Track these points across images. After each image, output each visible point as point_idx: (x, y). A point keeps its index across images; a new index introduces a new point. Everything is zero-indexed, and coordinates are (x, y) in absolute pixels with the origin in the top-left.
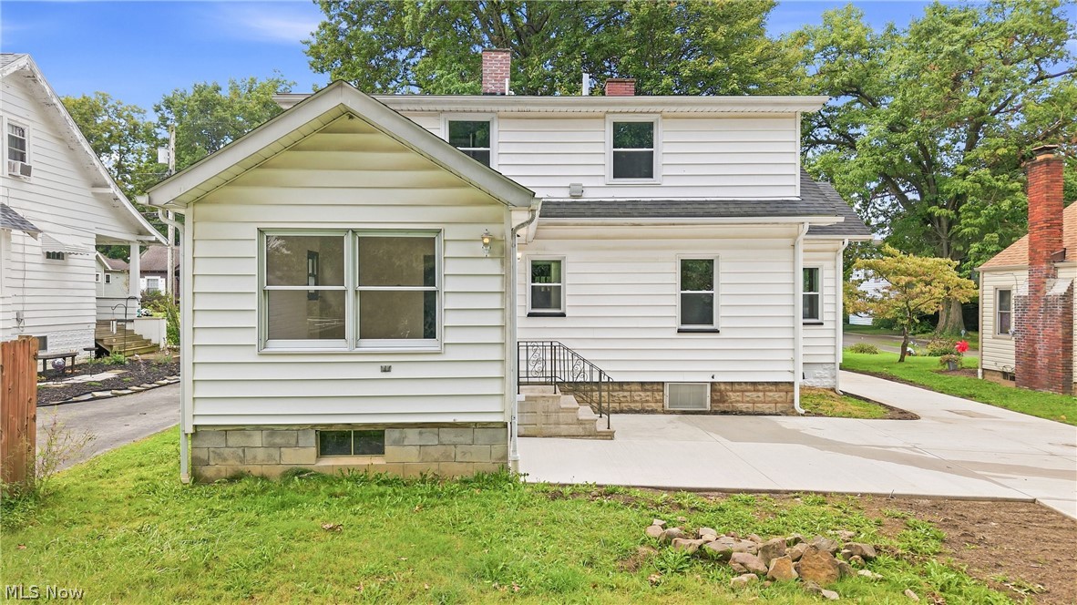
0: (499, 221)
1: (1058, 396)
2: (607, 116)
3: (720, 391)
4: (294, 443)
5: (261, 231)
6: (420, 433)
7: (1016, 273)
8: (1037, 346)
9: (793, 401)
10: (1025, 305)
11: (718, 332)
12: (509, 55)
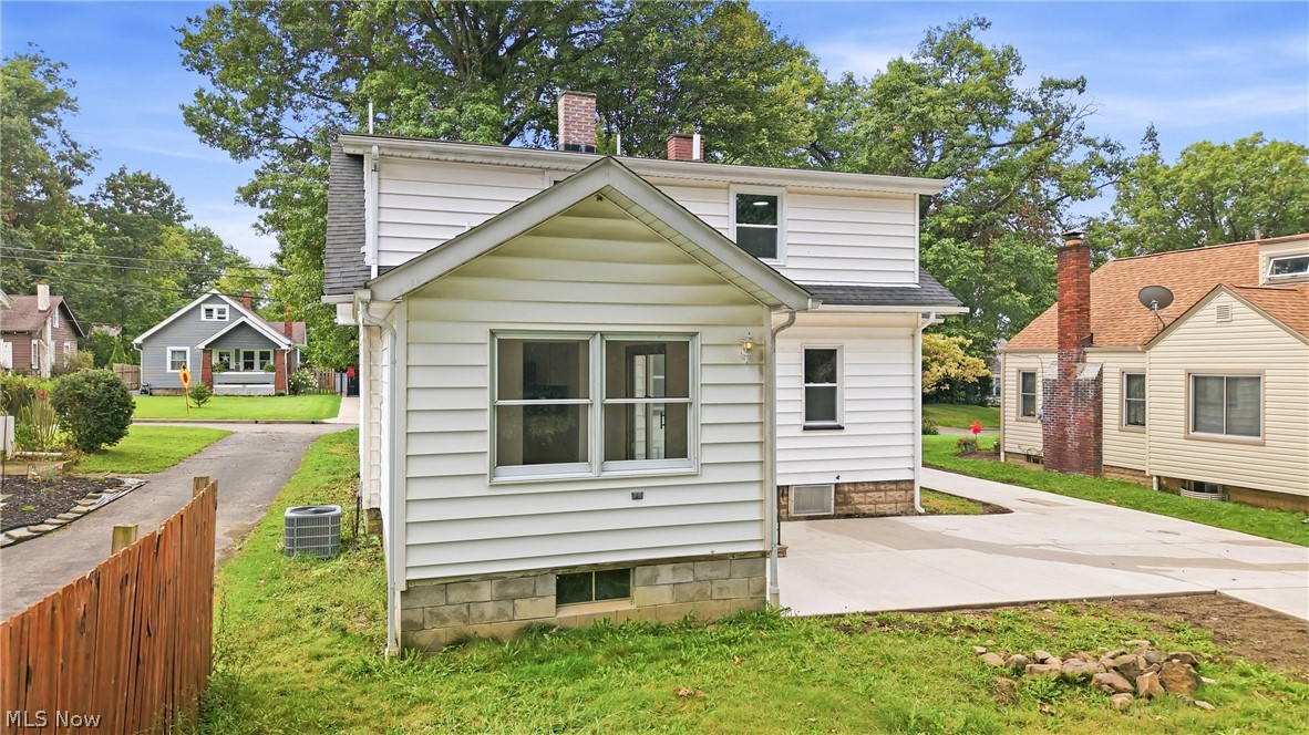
0: (759, 323)
1: (1090, 479)
2: (731, 186)
3: (844, 493)
4: (531, 593)
5: (493, 333)
6: (674, 569)
7: (1040, 355)
8: (1068, 429)
9: (912, 500)
10: (1054, 388)
11: (843, 428)
12: (594, 101)
